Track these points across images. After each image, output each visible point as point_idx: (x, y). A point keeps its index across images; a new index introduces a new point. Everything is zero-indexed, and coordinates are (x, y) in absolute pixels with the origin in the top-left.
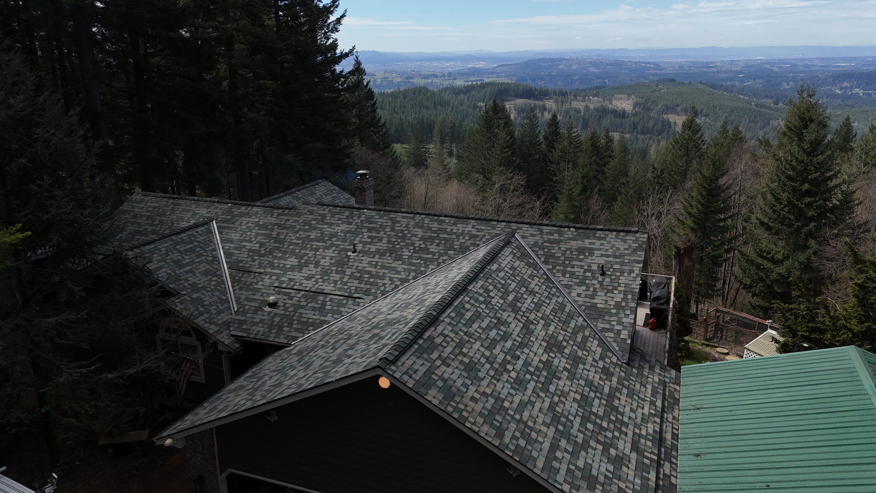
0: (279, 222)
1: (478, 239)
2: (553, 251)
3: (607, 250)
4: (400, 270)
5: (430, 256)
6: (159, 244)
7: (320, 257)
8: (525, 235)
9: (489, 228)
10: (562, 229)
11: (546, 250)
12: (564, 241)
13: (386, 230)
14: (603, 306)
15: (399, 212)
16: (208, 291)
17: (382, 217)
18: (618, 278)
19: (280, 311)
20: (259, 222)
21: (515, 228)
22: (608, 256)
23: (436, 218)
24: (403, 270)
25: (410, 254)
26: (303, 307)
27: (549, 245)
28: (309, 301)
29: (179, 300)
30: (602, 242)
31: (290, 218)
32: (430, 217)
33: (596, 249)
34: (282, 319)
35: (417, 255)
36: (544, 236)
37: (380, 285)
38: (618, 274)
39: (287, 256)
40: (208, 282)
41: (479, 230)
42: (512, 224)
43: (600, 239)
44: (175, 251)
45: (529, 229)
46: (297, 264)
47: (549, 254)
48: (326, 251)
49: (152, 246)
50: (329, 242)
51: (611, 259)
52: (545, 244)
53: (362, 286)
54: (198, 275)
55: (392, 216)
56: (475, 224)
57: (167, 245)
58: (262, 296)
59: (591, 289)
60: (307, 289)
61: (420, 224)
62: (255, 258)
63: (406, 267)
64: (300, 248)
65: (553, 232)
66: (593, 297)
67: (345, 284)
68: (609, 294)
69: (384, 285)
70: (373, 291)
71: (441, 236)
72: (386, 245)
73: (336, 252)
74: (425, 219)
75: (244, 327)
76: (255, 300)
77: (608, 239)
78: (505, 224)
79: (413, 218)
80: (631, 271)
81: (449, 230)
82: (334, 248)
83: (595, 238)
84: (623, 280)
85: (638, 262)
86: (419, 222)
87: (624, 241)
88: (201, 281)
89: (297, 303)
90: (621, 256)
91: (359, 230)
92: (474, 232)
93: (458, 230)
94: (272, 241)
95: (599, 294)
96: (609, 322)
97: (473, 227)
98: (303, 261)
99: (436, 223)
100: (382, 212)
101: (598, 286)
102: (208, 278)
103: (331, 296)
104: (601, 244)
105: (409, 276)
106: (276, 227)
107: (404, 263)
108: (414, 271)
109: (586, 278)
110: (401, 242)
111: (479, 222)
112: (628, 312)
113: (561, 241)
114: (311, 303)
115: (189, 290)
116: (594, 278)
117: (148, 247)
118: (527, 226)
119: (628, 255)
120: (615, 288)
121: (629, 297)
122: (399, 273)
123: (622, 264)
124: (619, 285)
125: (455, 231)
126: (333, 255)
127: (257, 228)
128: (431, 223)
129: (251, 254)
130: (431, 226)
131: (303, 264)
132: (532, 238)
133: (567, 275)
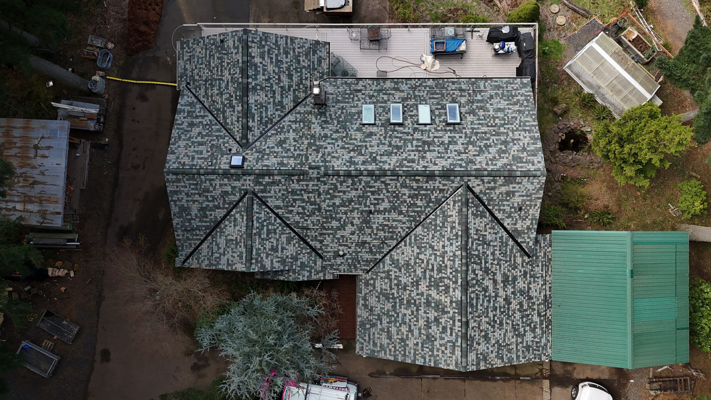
3: (523, 192)
5: (419, 209)
7: (351, 218)
8: (474, 185)
9: (450, 183)
10: (496, 178)
13: (384, 192)
14: (520, 229)
17: (376, 182)
18: (528, 210)
19: (348, 256)
20: (287, 189)
21: (466, 180)
22: (523, 196)
23: (413, 178)
25: (406, 209)
26: (360, 252)
27: (489, 191)
28: (361, 248)
30: (519, 185)
31: (308, 183)
32: (408, 177)
33: (516, 192)
34: (353, 261)
35: (411, 209)
36: (486, 185)
41: (444, 185)
47: (489, 198)
48: (352, 213)
50: (351, 206)
51: (525, 198)
53: (387, 234)
55: (382, 180)
56: (440, 180)
58: (331, 248)
59: (515, 219)
61: (404, 185)
63: (407, 219)
65: (490, 181)
66: (515, 224)
67: (376, 234)
68: (524, 222)
69: (399, 232)
70: (395, 237)
72: (388, 204)
73: (359, 213)
74: (406, 180)
75: (334, 267)
76: (329, 252)
77: (523, 183)
79: (397, 180)
80: (536, 205)
81: (424, 187)
82: (356, 211)
83: (516, 183)
84: (531, 212)
85: (539, 198)
87: (532, 183)
90: (530, 195)
91: (365, 194)
92: (441, 187)
95: (519, 222)
96: (524, 238)
97: (440, 183)
99: (414, 182)
101: (518, 217)
104: (520, 188)
105: (411, 224)
107: (405, 216)
108: (414, 221)
109: (511, 212)
111: (443, 178)
112: (533, 231)
113: (496, 187)
116: (516, 212)
118: (474, 178)
119: (534, 194)
120: (527, 217)
121: (534, 222)
122: (404, 223)
123: (531, 201)
124: (529, 215)
125: (429, 187)
126: (359, 216)
128: (411, 182)
130: (412, 185)
132: (478, 187)
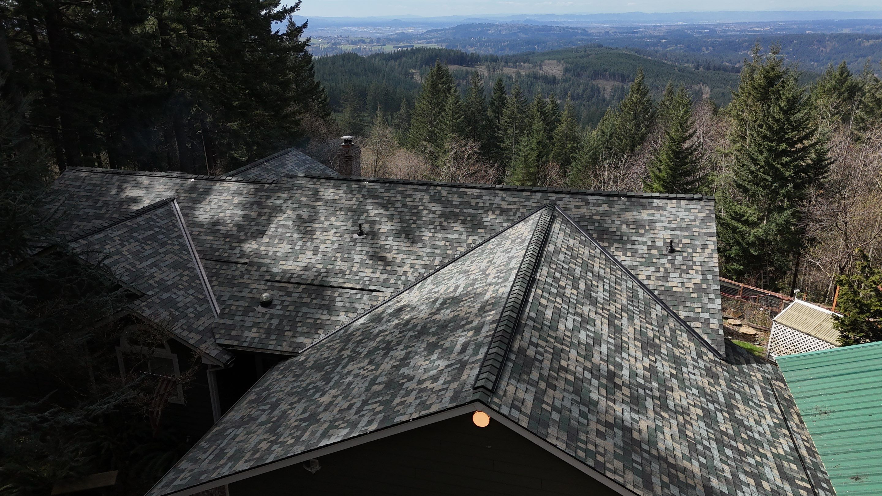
0: (259, 200)
1: (512, 214)
2: (606, 225)
3: (670, 222)
4: (421, 254)
5: (456, 236)
6: (110, 231)
7: (318, 241)
8: (568, 206)
9: (522, 200)
10: (611, 199)
11: (597, 224)
12: (616, 213)
13: (396, 206)
14: (680, 290)
15: (408, 184)
16: (180, 290)
17: (387, 190)
18: (691, 255)
19: (277, 312)
20: (232, 200)
21: (554, 198)
22: (673, 229)
23: (455, 189)
24: (425, 254)
25: (431, 235)
26: (306, 305)
27: (599, 218)
28: (313, 296)
29: (145, 303)
30: (661, 212)
31: (272, 194)
32: (447, 188)
33: (656, 221)
34: (281, 322)
35: (440, 235)
36: (591, 208)
37: (401, 273)
38: (690, 250)
39: (276, 241)
40: (178, 278)
41: (510, 203)
42: (549, 195)
43: (658, 208)
44: (132, 240)
45: (571, 199)
46: (290, 251)
47: (601, 229)
48: (325, 234)
49: (101, 235)
50: (327, 223)
51: (677, 232)
52: (594, 217)
53: (377, 275)
54: (165, 269)
55: (400, 189)
56: (504, 195)
57: (120, 232)
58: (251, 292)
59: (662, 269)
60: (309, 282)
61: (436, 198)
62: (234, 244)
63: (428, 250)
64: (291, 231)
65: (600, 202)
66: (666, 279)
67: (356, 273)
68: (684, 275)
69: (405, 273)
70: (392, 281)
71: (465, 211)
72: (399, 224)
73: (338, 235)
74: (442, 191)
75: (234, 333)
76: (242, 298)
77: (668, 209)
78: (540, 194)
79: (427, 191)
80: (705, 247)
81: (473, 204)
82: (334, 230)
83: (652, 207)
84: (697, 257)
85: (710, 235)
86: (435, 195)
87: (689, 210)
88: (171, 277)
89: (298, 300)
90: (689, 228)
91: (362, 207)
92: (504, 205)
93: (484, 203)
94: (253, 223)
95: (672, 275)
96: (692, 309)
97: (503, 199)
98: (297, 247)
99: (456, 196)
100: (387, 185)
101: (669, 265)
102: (177, 273)
103: (340, 290)
104: (662, 215)
105: (434, 261)
106: (255, 206)
107: (425, 246)
108: (440, 255)
109: (652, 256)
110: (417, 220)
111: (508, 193)
112: (712, 296)
113: (613, 213)
114: (315, 299)
115: (157, 290)
116: (662, 256)
117: (96, 237)
118: (568, 196)
119: (697, 226)
120: (690, 268)
121: (709, 277)
122: (421, 258)
123: (692, 237)
124: (694, 263)
125: (481, 204)
126: (335, 238)
127: (231, 208)
128: (450, 196)
129: (228, 240)
130: (450, 199)
131: (298, 251)
132: (576, 210)
133: (629, 254)
